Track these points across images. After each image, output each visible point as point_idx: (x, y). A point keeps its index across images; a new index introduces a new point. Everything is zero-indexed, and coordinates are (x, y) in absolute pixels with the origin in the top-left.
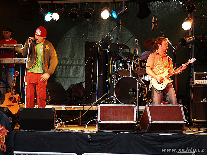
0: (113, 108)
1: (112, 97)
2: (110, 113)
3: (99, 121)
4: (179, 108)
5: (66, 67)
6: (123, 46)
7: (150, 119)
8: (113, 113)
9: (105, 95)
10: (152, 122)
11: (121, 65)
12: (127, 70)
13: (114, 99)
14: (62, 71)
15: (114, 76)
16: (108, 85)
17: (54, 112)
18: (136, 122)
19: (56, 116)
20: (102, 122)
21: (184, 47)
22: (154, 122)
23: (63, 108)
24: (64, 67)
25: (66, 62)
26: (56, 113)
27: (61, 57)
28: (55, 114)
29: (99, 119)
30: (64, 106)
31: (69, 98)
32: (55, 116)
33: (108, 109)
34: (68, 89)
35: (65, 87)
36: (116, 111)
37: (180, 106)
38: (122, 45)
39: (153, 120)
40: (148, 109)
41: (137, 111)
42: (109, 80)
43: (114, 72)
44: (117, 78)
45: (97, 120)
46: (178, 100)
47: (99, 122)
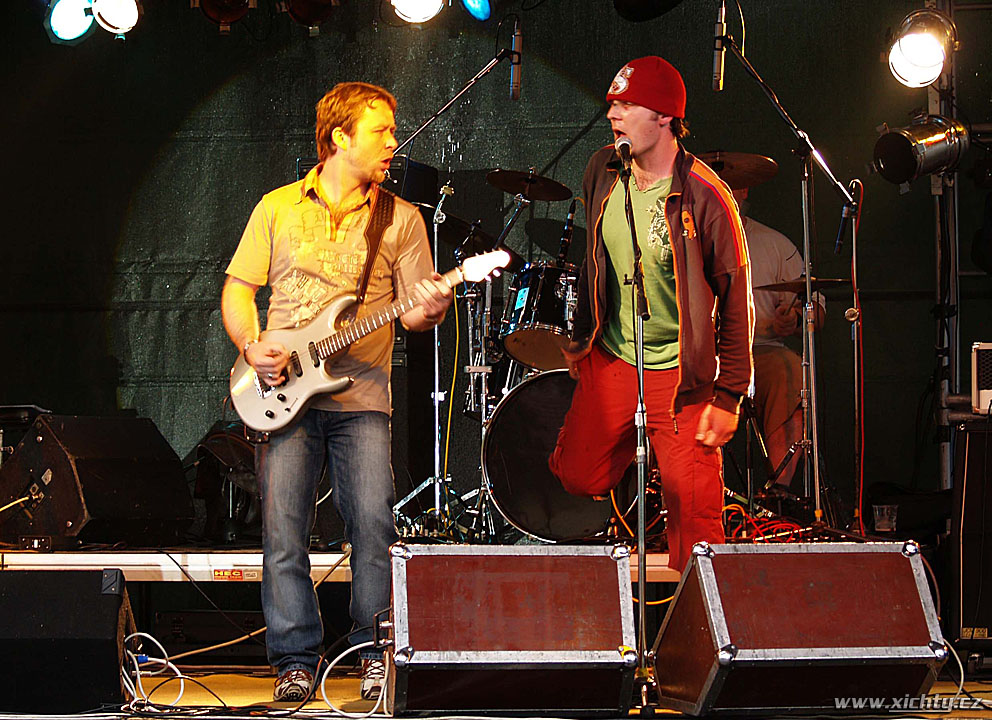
0: (487, 569)
1: (465, 497)
2: (470, 597)
3: (404, 652)
4: (901, 562)
5: (183, 318)
6: (532, 181)
7: (722, 636)
8: (489, 602)
9: (426, 484)
10: (734, 653)
11: (521, 302)
12: (558, 330)
13: (480, 509)
14: (159, 343)
15: (477, 368)
16: (443, 423)
17: (120, 597)
18: (632, 657)
19: (128, 621)
20: (423, 657)
21: (905, 188)
22: (745, 655)
23: (166, 566)
24: (172, 317)
25: (181, 290)
26: (127, 602)
27: (153, 254)
28: (122, 610)
29: (402, 640)
30: (178, 557)
31: (199, 504)
32: (122, 621)
33: (458, 576)
34: (200, 452)
35: (177, 437)
36: (508, 591)
37: (905, 549)
38: (527, 180)
39: (738, 641)
40: (706, 571)
41: (635, 586)
42: (447, 397)
43: (475, 342)
44: (496, 384)
45: (386, 647)
46: (872, 511)
47: (402, 658)
